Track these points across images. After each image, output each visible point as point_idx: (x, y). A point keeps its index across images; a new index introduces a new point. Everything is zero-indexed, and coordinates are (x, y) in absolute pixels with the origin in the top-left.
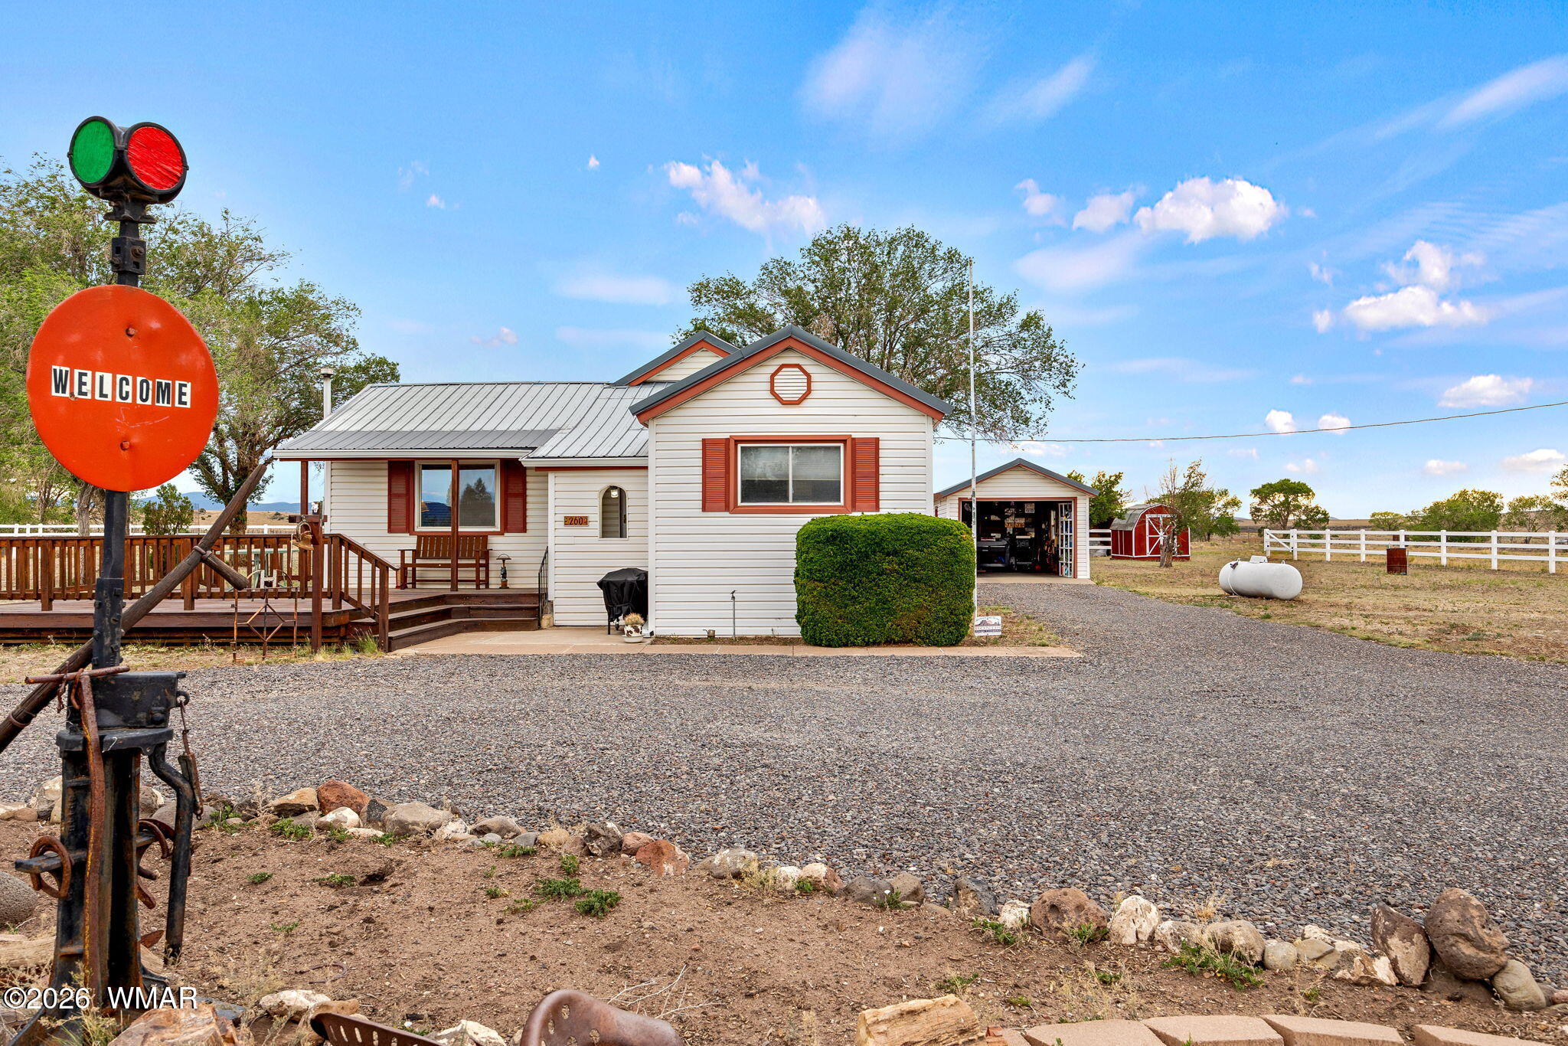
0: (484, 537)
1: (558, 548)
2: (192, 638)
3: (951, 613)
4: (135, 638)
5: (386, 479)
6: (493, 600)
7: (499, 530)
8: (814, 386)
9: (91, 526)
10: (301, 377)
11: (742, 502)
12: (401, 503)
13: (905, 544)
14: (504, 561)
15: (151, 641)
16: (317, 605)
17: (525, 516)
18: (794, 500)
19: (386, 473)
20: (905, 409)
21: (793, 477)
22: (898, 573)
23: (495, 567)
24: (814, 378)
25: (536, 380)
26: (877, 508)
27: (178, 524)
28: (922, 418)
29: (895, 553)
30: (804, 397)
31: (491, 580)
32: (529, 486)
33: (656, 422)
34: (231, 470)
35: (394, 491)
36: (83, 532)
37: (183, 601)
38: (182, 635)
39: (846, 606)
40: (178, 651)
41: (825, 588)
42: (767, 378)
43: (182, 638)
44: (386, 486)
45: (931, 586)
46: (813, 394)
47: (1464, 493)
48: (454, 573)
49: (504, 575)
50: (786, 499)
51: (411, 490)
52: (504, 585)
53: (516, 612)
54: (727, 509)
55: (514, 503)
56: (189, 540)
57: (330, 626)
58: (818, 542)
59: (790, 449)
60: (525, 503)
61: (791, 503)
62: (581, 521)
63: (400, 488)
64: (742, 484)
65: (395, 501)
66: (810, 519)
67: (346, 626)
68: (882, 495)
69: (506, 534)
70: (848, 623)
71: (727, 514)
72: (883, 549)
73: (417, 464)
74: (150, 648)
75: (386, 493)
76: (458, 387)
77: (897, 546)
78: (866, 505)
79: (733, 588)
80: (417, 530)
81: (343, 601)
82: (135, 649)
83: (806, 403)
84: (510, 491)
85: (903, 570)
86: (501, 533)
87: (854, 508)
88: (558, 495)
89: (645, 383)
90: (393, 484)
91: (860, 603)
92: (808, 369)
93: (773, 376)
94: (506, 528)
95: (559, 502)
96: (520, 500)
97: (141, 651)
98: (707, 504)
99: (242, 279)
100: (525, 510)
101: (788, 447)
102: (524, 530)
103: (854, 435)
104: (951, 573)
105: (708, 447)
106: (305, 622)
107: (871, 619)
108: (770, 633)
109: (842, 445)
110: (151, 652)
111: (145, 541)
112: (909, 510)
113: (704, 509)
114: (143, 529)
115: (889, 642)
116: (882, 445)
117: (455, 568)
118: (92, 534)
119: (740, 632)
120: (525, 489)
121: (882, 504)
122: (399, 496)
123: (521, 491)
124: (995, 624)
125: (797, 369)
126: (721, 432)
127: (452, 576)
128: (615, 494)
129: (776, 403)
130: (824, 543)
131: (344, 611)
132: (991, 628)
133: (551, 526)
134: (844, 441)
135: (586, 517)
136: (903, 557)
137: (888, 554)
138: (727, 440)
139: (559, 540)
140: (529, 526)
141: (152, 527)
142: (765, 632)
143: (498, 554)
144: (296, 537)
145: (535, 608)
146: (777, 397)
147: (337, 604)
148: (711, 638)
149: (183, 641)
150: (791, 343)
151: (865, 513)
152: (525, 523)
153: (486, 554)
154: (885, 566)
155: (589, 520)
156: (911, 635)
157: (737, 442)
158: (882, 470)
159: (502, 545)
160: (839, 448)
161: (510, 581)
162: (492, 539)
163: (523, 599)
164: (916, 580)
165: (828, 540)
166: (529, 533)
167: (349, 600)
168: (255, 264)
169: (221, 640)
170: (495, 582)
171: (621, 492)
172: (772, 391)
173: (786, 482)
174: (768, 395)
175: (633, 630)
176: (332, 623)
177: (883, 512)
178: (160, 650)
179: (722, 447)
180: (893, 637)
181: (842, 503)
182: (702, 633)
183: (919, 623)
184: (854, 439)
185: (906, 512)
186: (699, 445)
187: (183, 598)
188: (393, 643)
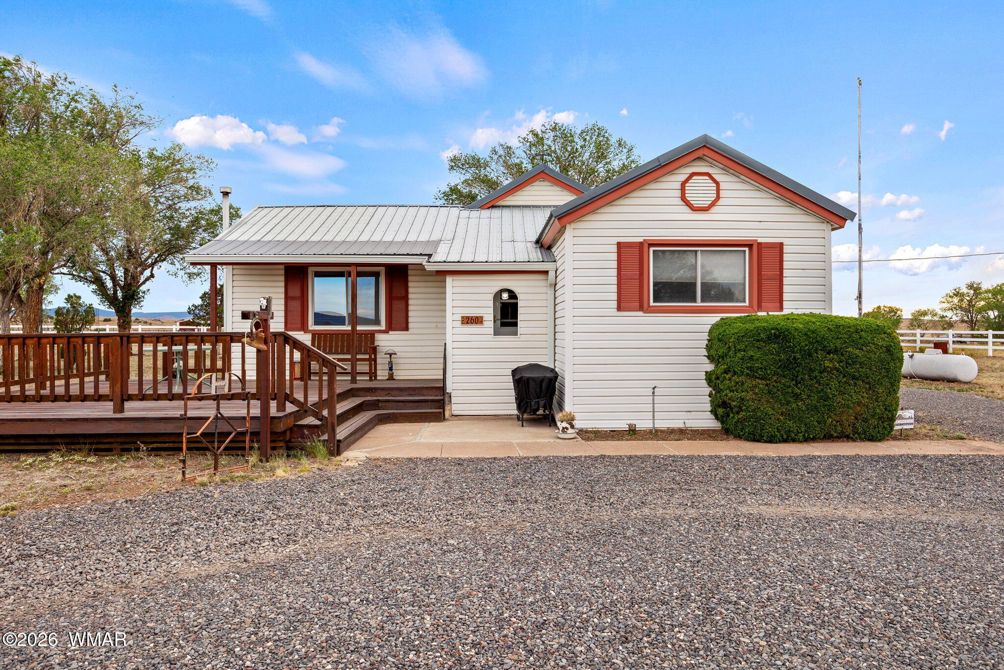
0: (372, 334)
1: (456, 345)
2: (122, 443)
3: (886, 409)
4: (58, 444)
5: (283, 284)
6: (396, 393)
7: (384, 328)
8: (722, 193)
9: (11, 326)
10: (171, 218)
11: (654, 302)
12: (296, 305)
13: (845, 342)
14: (391, 356)
15: (77, 447)
16: (265, 408)
17: (407, 317)
18: (702, 301)
19: (283, 278)
20: (806, 217)
21: (702, 279)
22: (838, 371)
23: (382, 361)
24: (722, 186)
25: (400, 204)
26: (781, 308)
27: (83, 324)
28: (823, 224)
29: (836, 351)
30: (713, 204)
31: (379, 373)
32: (410, 290)
33: (573, 225)
34: (119, 285)
35: (290, 294)
36: (5, 331)
37: (112, 403)
38: (112, 440)
39: (788, 403)
40: (112, 462)
41: (767, 385)
42: (678, 186)
43: (112, 443)
44: (283, 290)
45: (869, 383)
46: (721, 201)
47: (879, 307)
48: (354, 367)
49: (391, 369)
50: (695, 302)
51: (305, 293)
52: (391, 377)
53: (423, 404)
54: (641, 308)
55: (398, 305)
56: (118, 338)
57: (278, 431)
58: (758, 341)
59: (699, 254)
60: (407, 305)
61: (699, 303)
62: (476, 320)
63: (295, 292)
64: (654, 286)
65: (291, 303)
66: (719, 319)
67: (291, 429)
68: (786, 297)
69: (390, 332)
70: (790, 420)
71: (641, 313)
72: (825, 347)
73: (311, 270)
74: (77, 457)
75: (283, 296)
76: (334, 208)
77: (838, 344)
78: (770, 305)
79: (654, 384)
80: (310, 328)
81: (287, 403)
82: (60, 459)
83: (714, 209)
84: (394, 295)
85: (843, 367)
86: (386, 332)
87: (760, 308)
88: (456, 297)
89: (493, 207)
90: (289, 288)
91: (802, 400)
92: (718, 178)
93: (683, 184)
94: (390, 327)
95: (456, 303)
96: (403, 302)
97: (67, 461)
98: (622, 305)
99: (127, 142)
100: (407, 311)
101: (696, 252)
102: (406, 329)
103: (760, 240)
104: (888, 370)
105: (623, 250)
106: (256, 427)
107: (812, 416)
108: (681, 426)
109: (747, 249)
110: (79, 462)
111: (54, 338)
112: (811, 311)
113: (619, 309)
114: (55, 328)
115: (828, 437)
116: (786, 249)
117: (354, 362)
118: (12, 332)
119: (661, 425)
120: (407, 293)
121: (786, 304)
122: (294, 298)
123: (403, 295)
124: (910, 418)
125: (707, 178)
126: (635, 236)
127: (352, 368)
128: (505, 296)
129: (686, 209)
130: (764, 342)
131: (290, 414)
132: (905, 421)
133: (449, 324)
134: (750, 246)
135: (482, 317)
136: (842, 355)
137: (829, 353)
138: (641, 243)
139: (457, 338)
140: (410, 325)
141: (61, 326)
142: (678, 424)
143: (386, 349)
144: (250, 335)
145: (441, 400)
146: (688, 204)
147: (281, 407)
148: (632, 433)
149: (113, 446)
150: (706, 151)
151: (770, 313)
152: (407, 323)
153: (374, 350)
154: (827, 363)
155: (484, 319)
156: (849, 430)
157: (651, 245)
158: (786, 273)
159: (387, 341)
160: (745, 251)
161: (395, 373)
162: (378, 337)
163: (425, 392)
164: (854, 378)
165: (769, 338)
166: (411, 331)
167: (294, 402)
168: (139, 128)
169: (155, 446)
170: (382, 373)
171: (513, 295)
172: (683, 198)
173: (695, 284)
174: (679, 201)
175: (568, 426)
176: (281, 427)
177: (786, 312)
178: (89, 460)
179: (637, 250)
180: (832, 432)
181: (747, 304)
182: (623, 425)
183: (856, 419)
184: (759, 244)
185: (808, 312)
186: (614, 248)
187: (111, 400)
188: (342, 445)
